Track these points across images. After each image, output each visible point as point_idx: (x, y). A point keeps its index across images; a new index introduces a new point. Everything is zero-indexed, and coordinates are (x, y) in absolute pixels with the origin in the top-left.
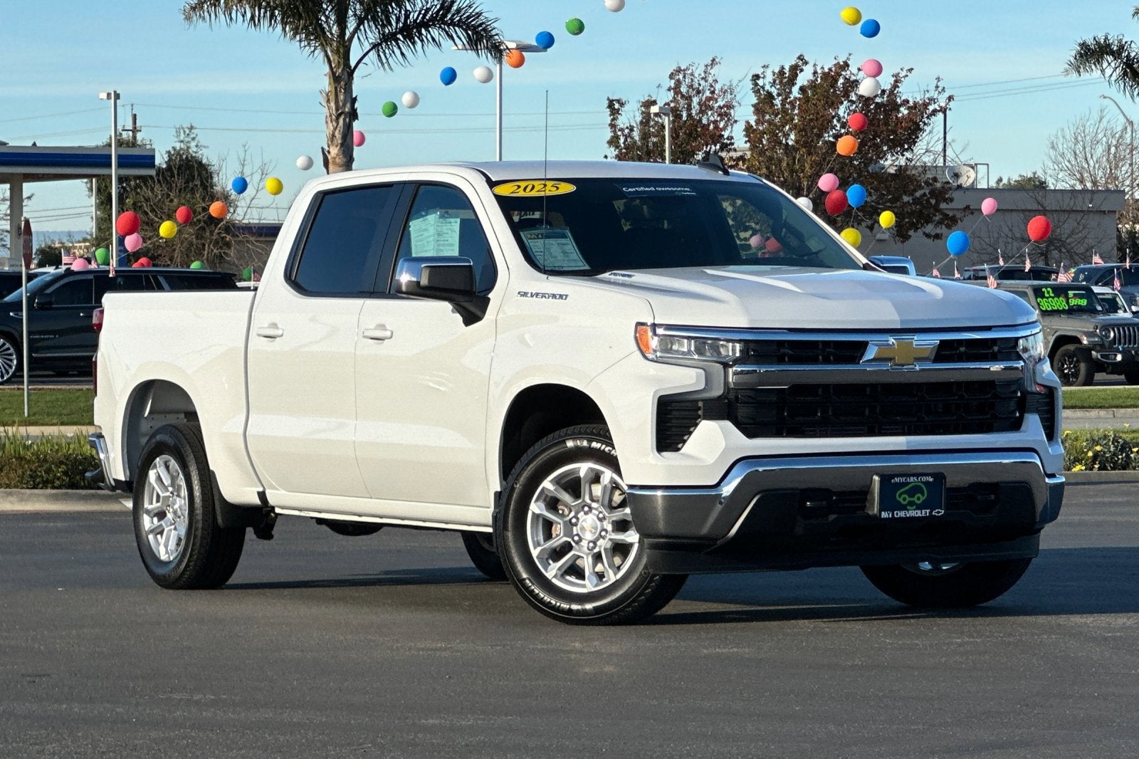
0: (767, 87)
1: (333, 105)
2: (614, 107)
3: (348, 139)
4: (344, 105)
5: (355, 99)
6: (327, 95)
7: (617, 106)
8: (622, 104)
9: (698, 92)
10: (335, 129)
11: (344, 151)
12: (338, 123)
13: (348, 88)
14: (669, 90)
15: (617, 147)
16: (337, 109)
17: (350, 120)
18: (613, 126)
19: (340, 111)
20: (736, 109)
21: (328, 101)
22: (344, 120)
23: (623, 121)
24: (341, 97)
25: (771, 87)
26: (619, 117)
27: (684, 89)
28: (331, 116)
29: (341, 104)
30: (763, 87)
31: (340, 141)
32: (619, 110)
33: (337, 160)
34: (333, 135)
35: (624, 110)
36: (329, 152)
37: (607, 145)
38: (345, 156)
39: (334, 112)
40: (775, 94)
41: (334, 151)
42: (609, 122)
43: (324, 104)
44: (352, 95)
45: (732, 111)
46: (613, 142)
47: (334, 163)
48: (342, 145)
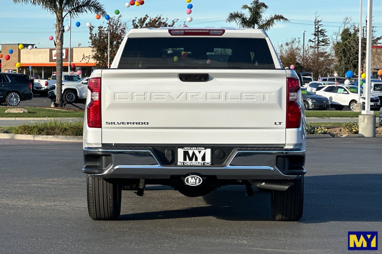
0: (137, 24)
1: (58, 28)
2: (91, 28)
3: (62, 38)
4: (61, 28)
5: (64, 26)
6: (56, 25)
7: (92, 28)
8: (93, 27)
9: (116, 25)
10: (58, 35)
11: (61, 41)
12: (59, 33)
13: (62, 24)
14: (107, 23)
15: (92, 40)
16: (59, 29)
17: (63, 33)
18: (91, 33)
19: (60, 30)
20: (126, 29)
21: (56, 27)
22: (61, 32)
23: (94, 32)
24: (60, 26)
25: (138, 24)
26: (92, 31)
27: (111, 24)
28: (57, 31)
29: (60, 28)
30: (135, 24)
31: (60, 38)
32: (92, 29)
33: (59, 44)
34: (58, 37)
35: (94, 29)
36: (56, 41)
37: (89, 39)
38: (61, 43)
39: (58, 30)
40: (139, 26)
41: (58, 41)
42: (90, 32)
43: (55, 27)
44: (63, 25)
45: (125, 30)
46: (91, 38)
47: (58, 44)
48: (60, 39)
